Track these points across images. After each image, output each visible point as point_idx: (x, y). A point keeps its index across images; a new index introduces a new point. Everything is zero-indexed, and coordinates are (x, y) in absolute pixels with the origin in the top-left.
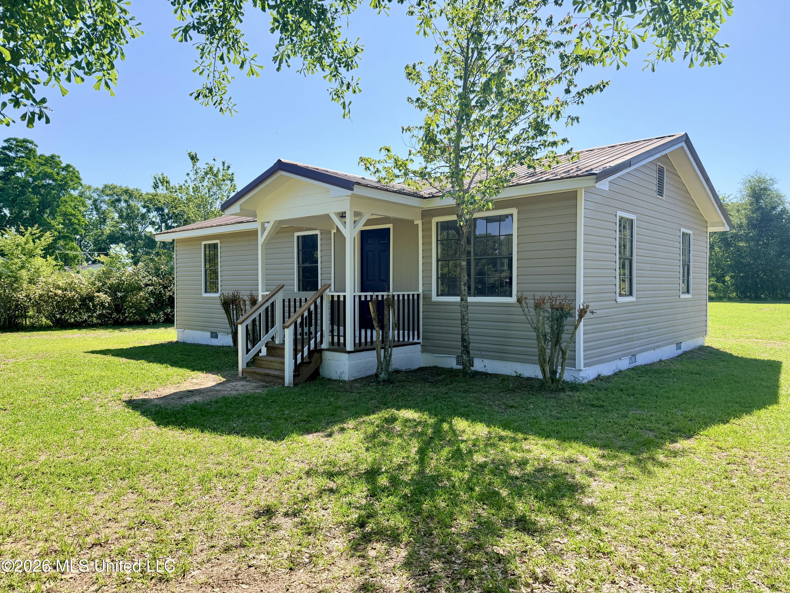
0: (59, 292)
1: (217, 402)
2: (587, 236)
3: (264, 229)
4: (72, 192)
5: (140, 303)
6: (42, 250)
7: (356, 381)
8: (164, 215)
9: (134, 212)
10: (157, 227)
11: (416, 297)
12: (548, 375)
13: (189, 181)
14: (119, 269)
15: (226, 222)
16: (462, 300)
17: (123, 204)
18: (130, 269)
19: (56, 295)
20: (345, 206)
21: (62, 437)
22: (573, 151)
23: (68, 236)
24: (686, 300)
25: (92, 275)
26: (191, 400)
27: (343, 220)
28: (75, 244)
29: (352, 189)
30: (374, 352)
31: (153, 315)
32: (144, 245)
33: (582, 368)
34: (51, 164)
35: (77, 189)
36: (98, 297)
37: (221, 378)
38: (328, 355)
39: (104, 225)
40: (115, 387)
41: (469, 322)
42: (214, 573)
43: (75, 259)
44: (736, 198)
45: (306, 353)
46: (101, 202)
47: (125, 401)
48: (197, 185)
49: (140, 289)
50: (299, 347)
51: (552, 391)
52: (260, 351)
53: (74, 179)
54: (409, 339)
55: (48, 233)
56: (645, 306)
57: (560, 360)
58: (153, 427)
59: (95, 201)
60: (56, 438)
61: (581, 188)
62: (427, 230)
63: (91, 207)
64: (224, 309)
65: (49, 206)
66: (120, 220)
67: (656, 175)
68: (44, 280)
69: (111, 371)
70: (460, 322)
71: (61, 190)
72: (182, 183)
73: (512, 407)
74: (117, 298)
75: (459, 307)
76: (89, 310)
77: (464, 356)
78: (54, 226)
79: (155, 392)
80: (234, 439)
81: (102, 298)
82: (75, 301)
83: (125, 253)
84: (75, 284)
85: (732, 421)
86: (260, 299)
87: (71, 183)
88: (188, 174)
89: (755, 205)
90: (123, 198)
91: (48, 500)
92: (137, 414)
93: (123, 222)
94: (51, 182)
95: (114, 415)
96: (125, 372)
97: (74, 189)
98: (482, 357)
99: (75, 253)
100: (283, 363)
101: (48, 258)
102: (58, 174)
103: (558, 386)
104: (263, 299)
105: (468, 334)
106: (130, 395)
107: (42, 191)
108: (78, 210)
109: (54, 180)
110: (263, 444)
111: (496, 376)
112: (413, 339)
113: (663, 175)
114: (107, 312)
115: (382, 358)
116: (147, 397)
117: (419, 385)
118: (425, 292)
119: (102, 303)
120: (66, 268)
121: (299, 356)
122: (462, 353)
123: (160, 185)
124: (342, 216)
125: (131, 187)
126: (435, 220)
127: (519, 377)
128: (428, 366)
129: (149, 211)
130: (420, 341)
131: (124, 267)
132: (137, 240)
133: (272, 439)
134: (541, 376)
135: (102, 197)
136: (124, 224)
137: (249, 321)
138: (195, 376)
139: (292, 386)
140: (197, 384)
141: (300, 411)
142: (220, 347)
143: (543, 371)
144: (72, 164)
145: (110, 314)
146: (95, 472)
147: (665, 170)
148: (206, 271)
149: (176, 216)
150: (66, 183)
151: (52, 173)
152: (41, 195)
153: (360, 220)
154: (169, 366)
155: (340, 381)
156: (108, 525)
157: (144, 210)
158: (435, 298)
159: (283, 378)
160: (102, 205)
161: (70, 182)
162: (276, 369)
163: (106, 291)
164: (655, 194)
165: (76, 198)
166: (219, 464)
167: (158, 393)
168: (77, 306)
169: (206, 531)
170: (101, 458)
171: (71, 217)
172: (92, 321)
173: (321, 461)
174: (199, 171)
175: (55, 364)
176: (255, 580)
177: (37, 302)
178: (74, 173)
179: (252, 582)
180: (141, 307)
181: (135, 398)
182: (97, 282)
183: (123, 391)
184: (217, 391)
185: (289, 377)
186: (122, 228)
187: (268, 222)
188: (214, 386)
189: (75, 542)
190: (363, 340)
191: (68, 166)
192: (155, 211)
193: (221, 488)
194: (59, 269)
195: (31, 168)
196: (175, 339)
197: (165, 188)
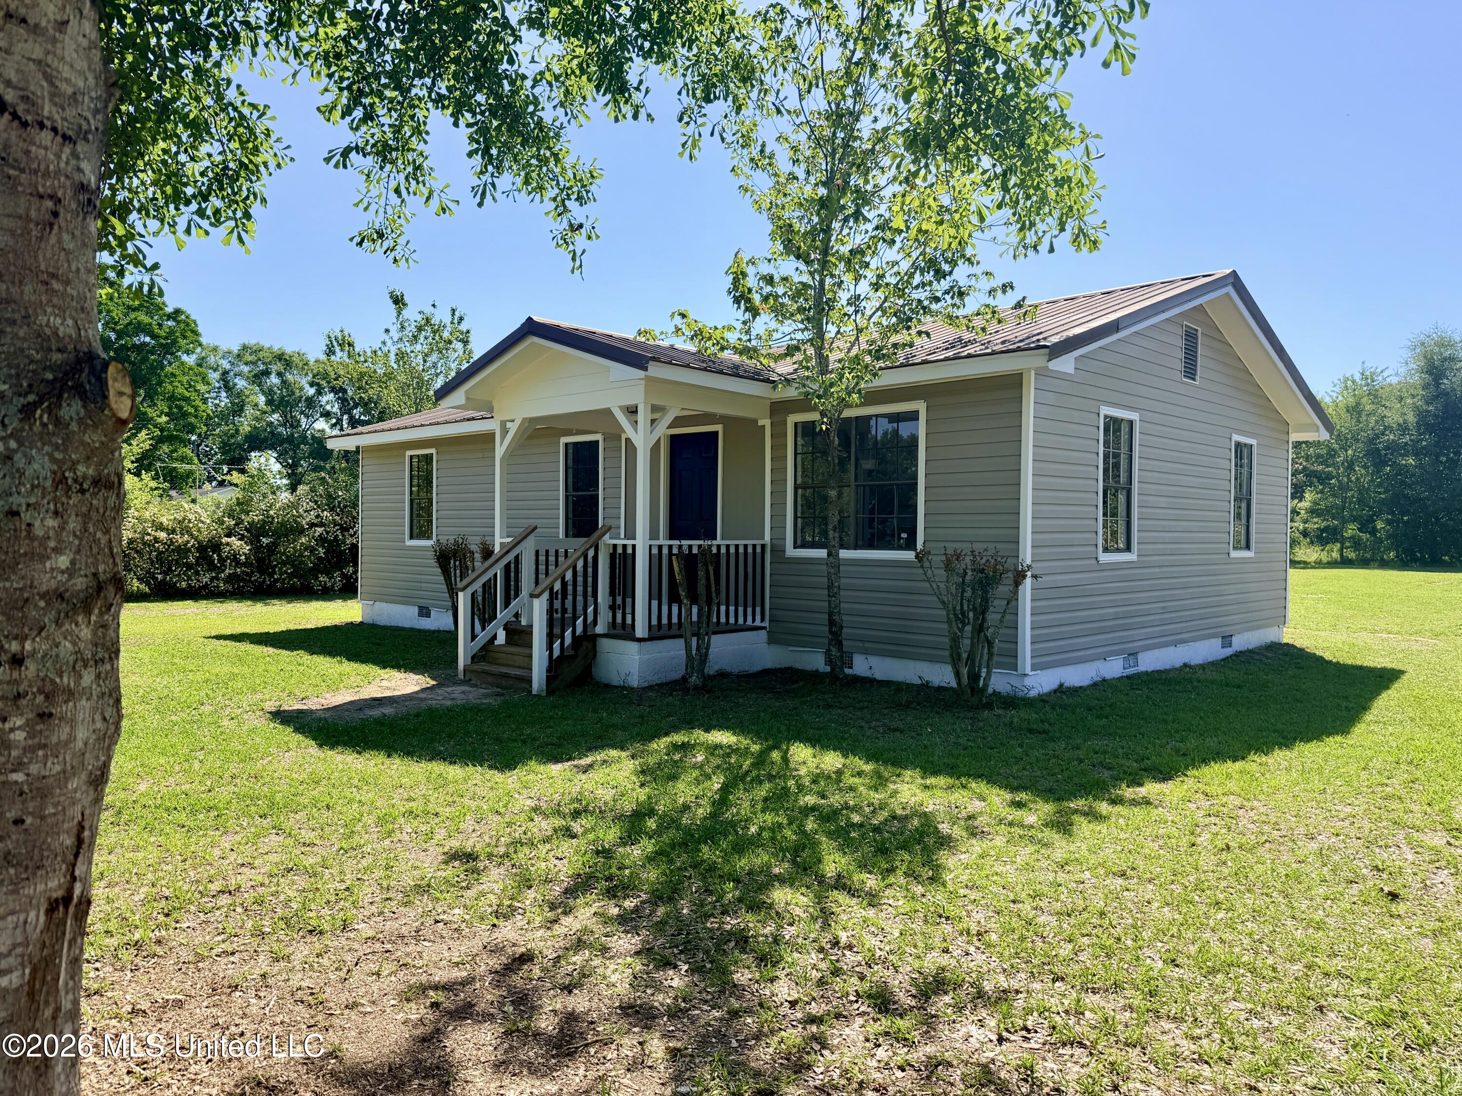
0: (163, 535)
1: (417, 715)
2: (1039, 450)
3: (505, 432)
4: (185, 358)
5: (301, 555)
6: (133, 462)
7: (651, 688)
8: (346, 400)
9: (293, 393)
10: (334, 421)
11: (759, 550)
12: (965, 680)
13: (389, 343)
14: (265, 496)
15: (446, 418)
16: (829, 554)
17: (274, 380)
18: (285, 497)
19: (156, 540)
20: (637, 397)
21: (172, 760)
22: (1028, 302)
23: (177, 437)
24: (1244, 561)
25: (218, 507)
26: (376, 713)
27: (633, 418)
28: (188, 451)
29: (646, 369)
30: (681, 642)
31: (322, 578)
32: (310, 454)
33: (1028, 670)
34: (147, 308)
35: (193, 352)
36: (228, 544)
37: (428, 679)
38: (607, 646)
39: (240, 416)
40: (255, 691)
41: (842, 593)
42: (387, 927)
43: (188, 477)
44: (1397, 374)
45: (568, 640)
46: (235, 375)
47: (270, 713)
48: (403, 349)
49: (301, 531)
50: (557, 631)
51: (971, 708)
52: (495, 637)
53: (189, 334)
54: (745, 620)
55: (144, 432)
56: (1157, 570)
57: (986, 657)
58: (311, 748)
59: (225, 373)
60: (162, 761)
61: (1029, 370)
62: (779, 435)
63: (217, 385)
64: (441, 567)
65: (145, 383)
66: (269, 409)
67: (1180, 343)
68: (136, 514)
69: (249, 667)
70: (826, 592)
71: (165, 354)
72: (376, 345)
73: (895, 730)
74: (261, 546)
75: (824, 567)
76: (212, 567)
77: (833, 649)
78: (152, 418)
79: (320, 700)
80: (437, 767)
81: (234, 547)
82: (189, 550)
83: (277, 467)
84: (190, 521)
85: (1252, 756)
86: (497, 549)
87: (182, 342)
88: (387, 331)
89: (1432, 388)
90: (274, 368)
91: (152, 839)
92: (289, 730)
93: (273, 412)
94: (148, 339)
95: (253, 730)
96: (273, 668)
97: (188, 352)
98: (866, 652)
99: (188, 467)
100: (530, 656)
101: (143, 476)
102: (160, 325)
103: (981, 700)
104: (501, 549)
105: (839, 612)
106: (278, 703)
107: (133, 356)
108: (196, 391)
109: (154, 336)
110: (482, 774)
111: (887, 683)
112: (754, 620)
113: (1196, 343)
114: (243, 572)
115: (694, 652)
116: (305, 707)
117: (754, 695)
118: (775, 542)
119: (235, 556)
120: (173, 493)
121: (557, 645)
122: (830, 644)
123: (337, 349)
124: (632, 411)
125: (289, 349)
126: (792, 419)
127: (925, 686)
128: (778, 666)
129: (319, 393)
130: (766, 624)
131: (274, 493)
132: (299, 444)
133: (497, 768)
134: (954, 684)
135: (238, 366)
136: (276, 416)
137: (478, 586)
138: (386, 677)
139: (544, 694)
140: (388, 688)
141: (549, 731)
142: (434, 632)
143: (958, 674)
144: (183, 307)
145: (247, 574)
146: (221, 805)
147: (1199, 334)
148: (412, 501)
149: (366, 404)
150: (174, 342)
151: (150, 324)
152: (130, 363)
153: (662, 417)
154: (344, 660)
155: (623, 688)
156: (240, 871)
157: (312, 391)
158: (791, 552)
159: (529, 681)
160: (236, 380)
161: (180, 340)
162: (520, 667)
163: (242, 535)
164: (1180, 377)
165: (190, 369)
166: (411, 799)
167: (323, 701)
168: (191, 559)
169: (380, 881)
170: (231, 788)
171: (183, 404)
172: (218, 587)
173: (567, 798)
174: (406, 324)
175: (156, 655)
176: (442, 937)
177: (124, 552)
178: (188, 325)
179: (438, 940)
180: (302, 562)
181: (286, 708)
182: (226, 519)
183: (267, 697)
184: (421, 700)
185: (539, 680)
186: (272, 423)
187: (513, 421)
188: (416, 693)
189: (193, 888)
190: (665, 621)
191: (178, 312)
192: (330, 392)
193: (410, 830)
194: (161, 496)
195: (114, 314)
196: (358, 619)
197: (346, 354)
